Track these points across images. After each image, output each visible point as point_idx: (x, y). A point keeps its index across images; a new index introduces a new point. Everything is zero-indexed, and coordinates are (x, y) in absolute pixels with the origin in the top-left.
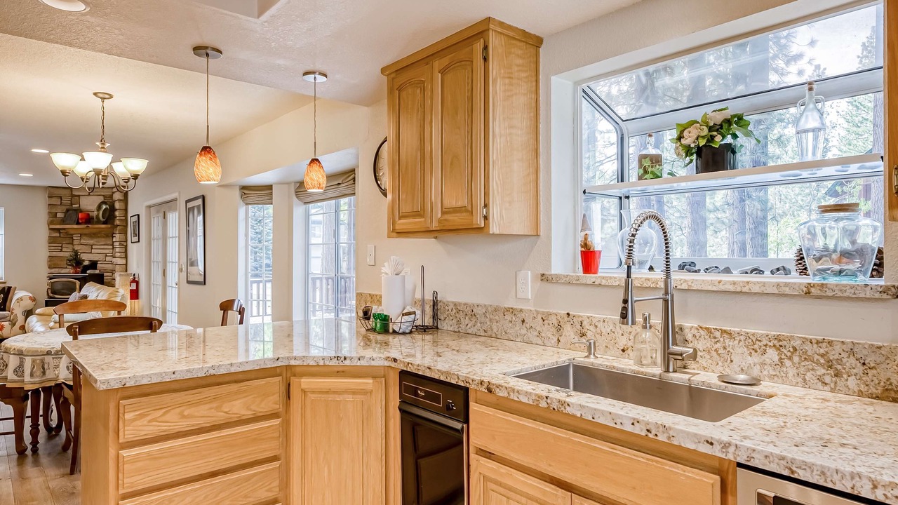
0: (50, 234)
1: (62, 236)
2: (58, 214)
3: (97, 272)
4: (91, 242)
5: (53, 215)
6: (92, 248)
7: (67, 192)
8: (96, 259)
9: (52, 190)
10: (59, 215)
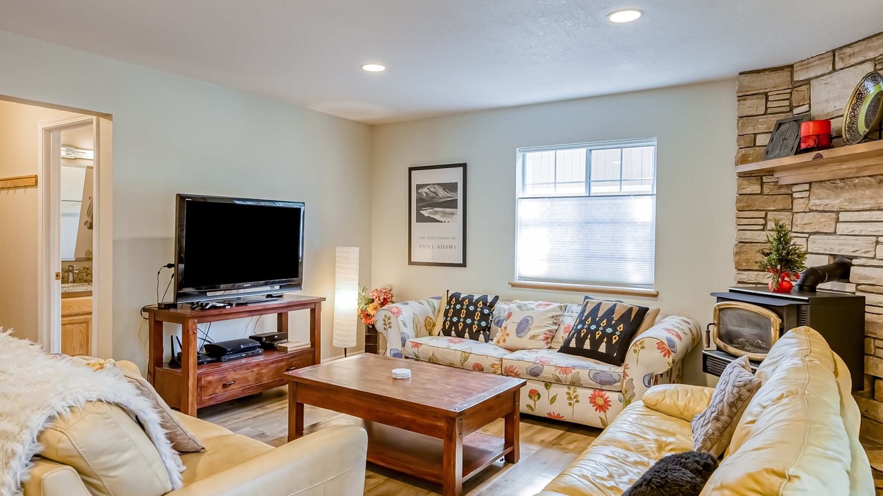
0: (739, 187)
1: (766, 191)
2: (759, 137)
3: (849, 288)
4: (835, 202)
5: (748, 143)
6: (837, 221)
7: (781, 79)
8: (846, 251)
9: (747, 80)
10: (762, 140)
